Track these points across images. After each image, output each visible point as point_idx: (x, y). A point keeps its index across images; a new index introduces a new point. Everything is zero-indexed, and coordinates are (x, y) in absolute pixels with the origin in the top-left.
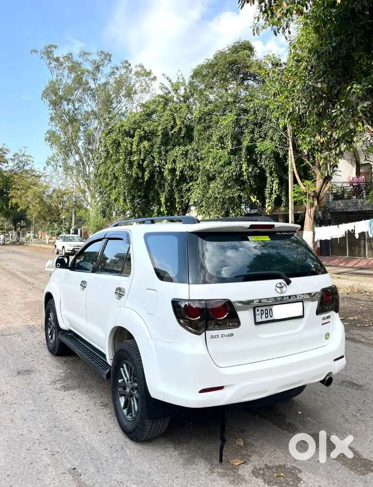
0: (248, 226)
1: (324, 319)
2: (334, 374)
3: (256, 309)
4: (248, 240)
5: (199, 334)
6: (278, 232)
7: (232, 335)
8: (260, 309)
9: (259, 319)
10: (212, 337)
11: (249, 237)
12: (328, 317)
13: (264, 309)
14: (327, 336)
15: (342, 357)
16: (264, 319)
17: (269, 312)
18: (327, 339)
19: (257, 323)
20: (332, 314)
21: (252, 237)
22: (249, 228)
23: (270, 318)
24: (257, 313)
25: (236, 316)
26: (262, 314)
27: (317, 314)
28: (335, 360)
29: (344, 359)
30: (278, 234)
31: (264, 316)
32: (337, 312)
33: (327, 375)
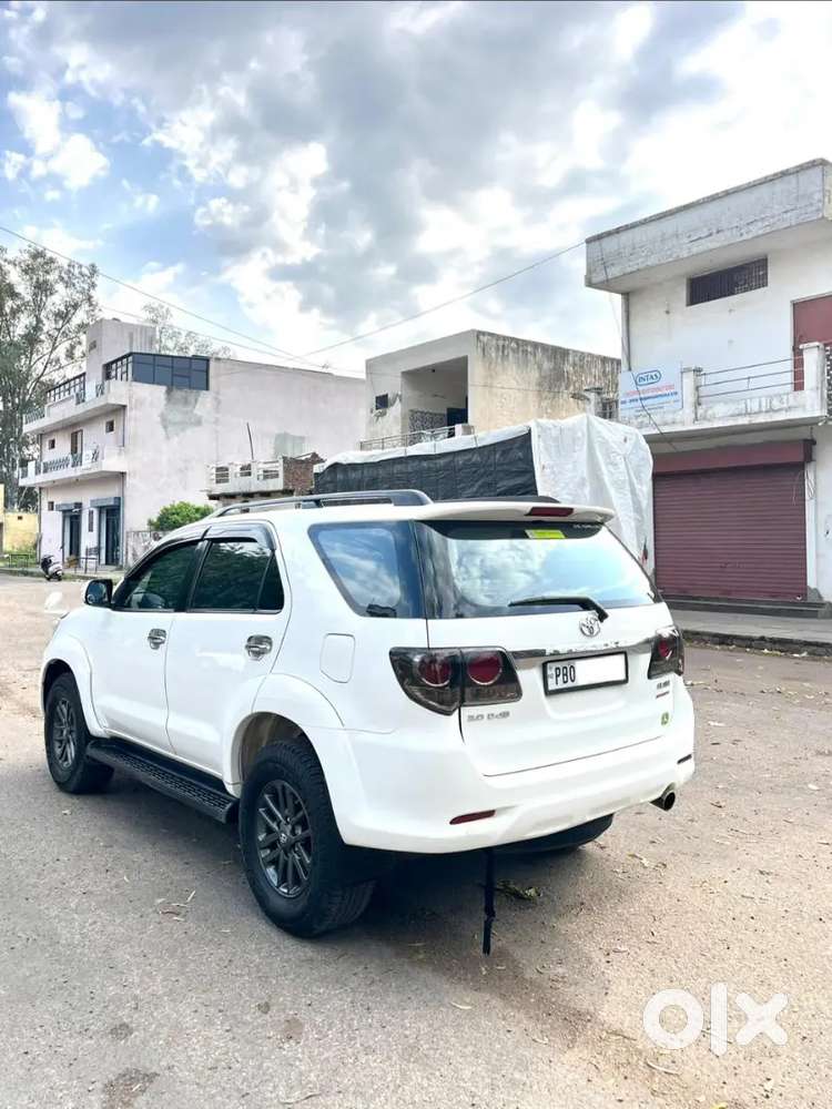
0: (528, 511)
1: (659, 686)
2: (677, 786)
3: (549, 665)
4: (527, 537)
5: (448, 713)
6: (577, 523)
7: (505, 715)
8: (554, 665)
9: (552, 686)
10: (471, 718)
11: (528, 532)
12: (666, 684)
13: (560, 665)
14: (665, 718)
15: (689, 757)
16: (561, 685)
17: (569, 673)
18: (664, 723)
19: (548, 693)
20: (672, 677)
21: (533, 531)
22: (529, 514)
23: (570, 684)
24: (549, 672)
25: (515, 680)
26: (557, 676)
27: (650, 677)
28: (680, 762)
29: (692, 760)
30: (575, 526)
31: (560, 678)
32: (680, 673)
33: (668, 788)
